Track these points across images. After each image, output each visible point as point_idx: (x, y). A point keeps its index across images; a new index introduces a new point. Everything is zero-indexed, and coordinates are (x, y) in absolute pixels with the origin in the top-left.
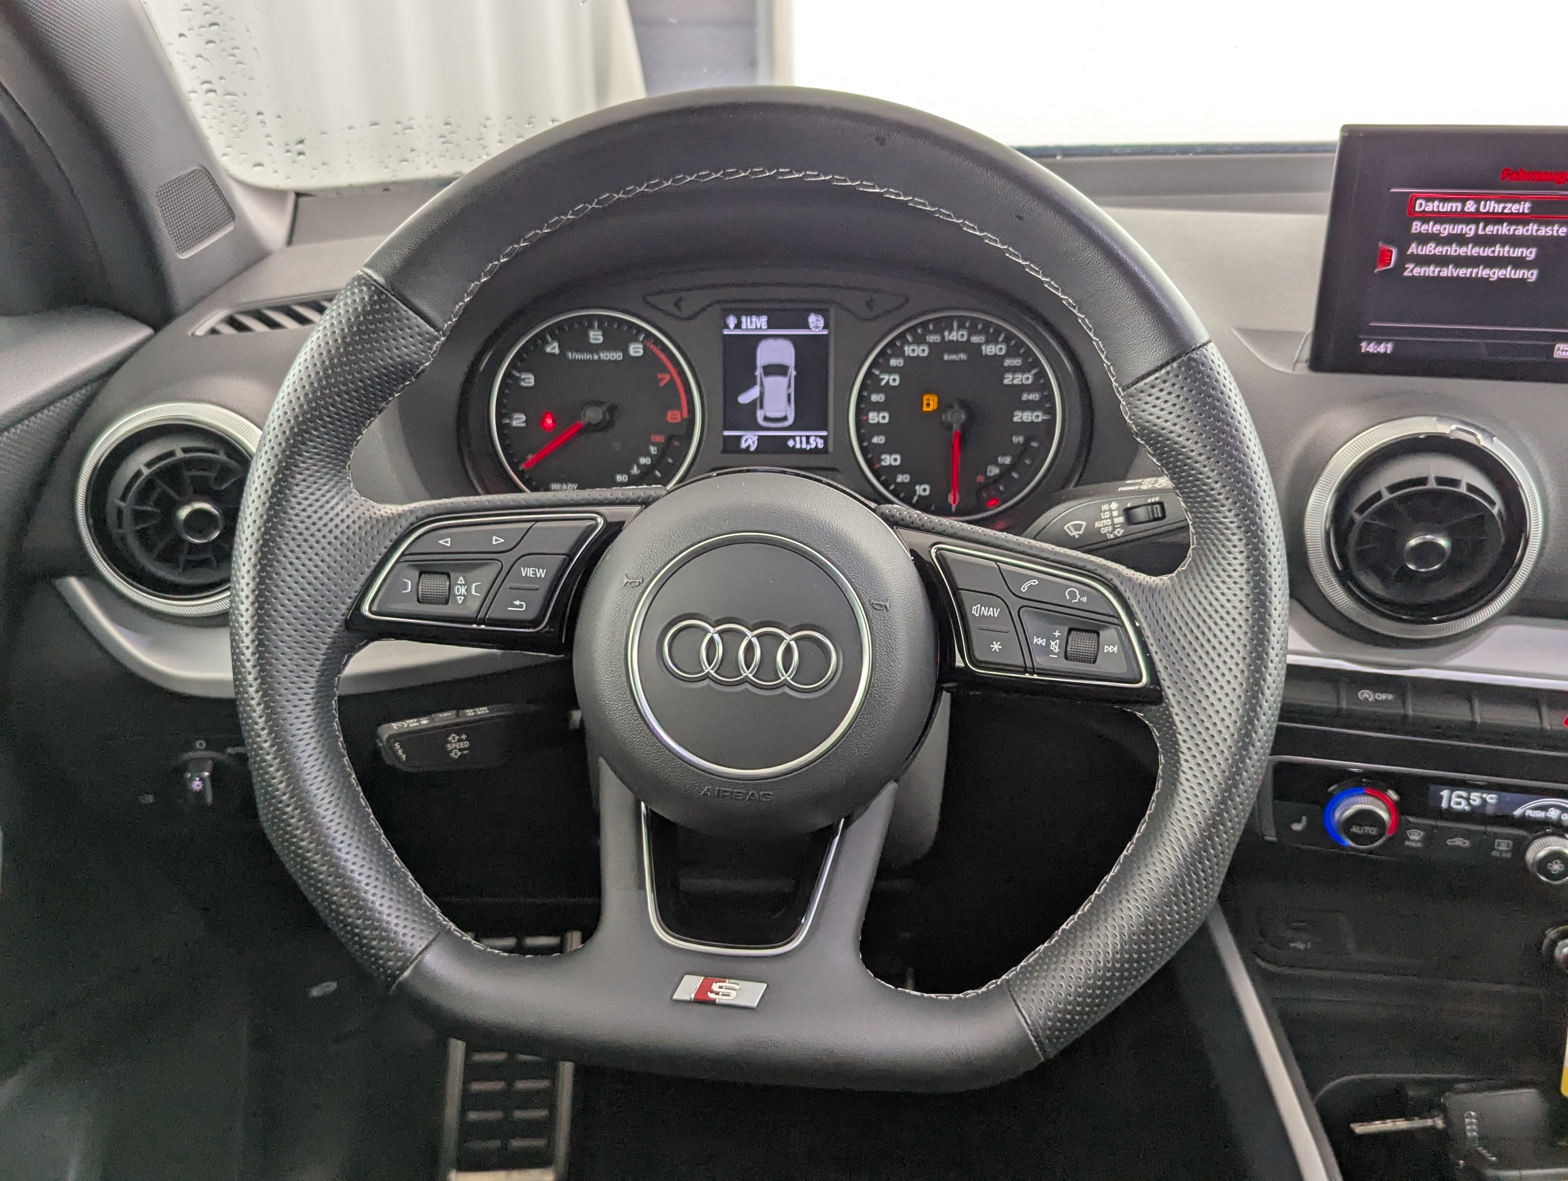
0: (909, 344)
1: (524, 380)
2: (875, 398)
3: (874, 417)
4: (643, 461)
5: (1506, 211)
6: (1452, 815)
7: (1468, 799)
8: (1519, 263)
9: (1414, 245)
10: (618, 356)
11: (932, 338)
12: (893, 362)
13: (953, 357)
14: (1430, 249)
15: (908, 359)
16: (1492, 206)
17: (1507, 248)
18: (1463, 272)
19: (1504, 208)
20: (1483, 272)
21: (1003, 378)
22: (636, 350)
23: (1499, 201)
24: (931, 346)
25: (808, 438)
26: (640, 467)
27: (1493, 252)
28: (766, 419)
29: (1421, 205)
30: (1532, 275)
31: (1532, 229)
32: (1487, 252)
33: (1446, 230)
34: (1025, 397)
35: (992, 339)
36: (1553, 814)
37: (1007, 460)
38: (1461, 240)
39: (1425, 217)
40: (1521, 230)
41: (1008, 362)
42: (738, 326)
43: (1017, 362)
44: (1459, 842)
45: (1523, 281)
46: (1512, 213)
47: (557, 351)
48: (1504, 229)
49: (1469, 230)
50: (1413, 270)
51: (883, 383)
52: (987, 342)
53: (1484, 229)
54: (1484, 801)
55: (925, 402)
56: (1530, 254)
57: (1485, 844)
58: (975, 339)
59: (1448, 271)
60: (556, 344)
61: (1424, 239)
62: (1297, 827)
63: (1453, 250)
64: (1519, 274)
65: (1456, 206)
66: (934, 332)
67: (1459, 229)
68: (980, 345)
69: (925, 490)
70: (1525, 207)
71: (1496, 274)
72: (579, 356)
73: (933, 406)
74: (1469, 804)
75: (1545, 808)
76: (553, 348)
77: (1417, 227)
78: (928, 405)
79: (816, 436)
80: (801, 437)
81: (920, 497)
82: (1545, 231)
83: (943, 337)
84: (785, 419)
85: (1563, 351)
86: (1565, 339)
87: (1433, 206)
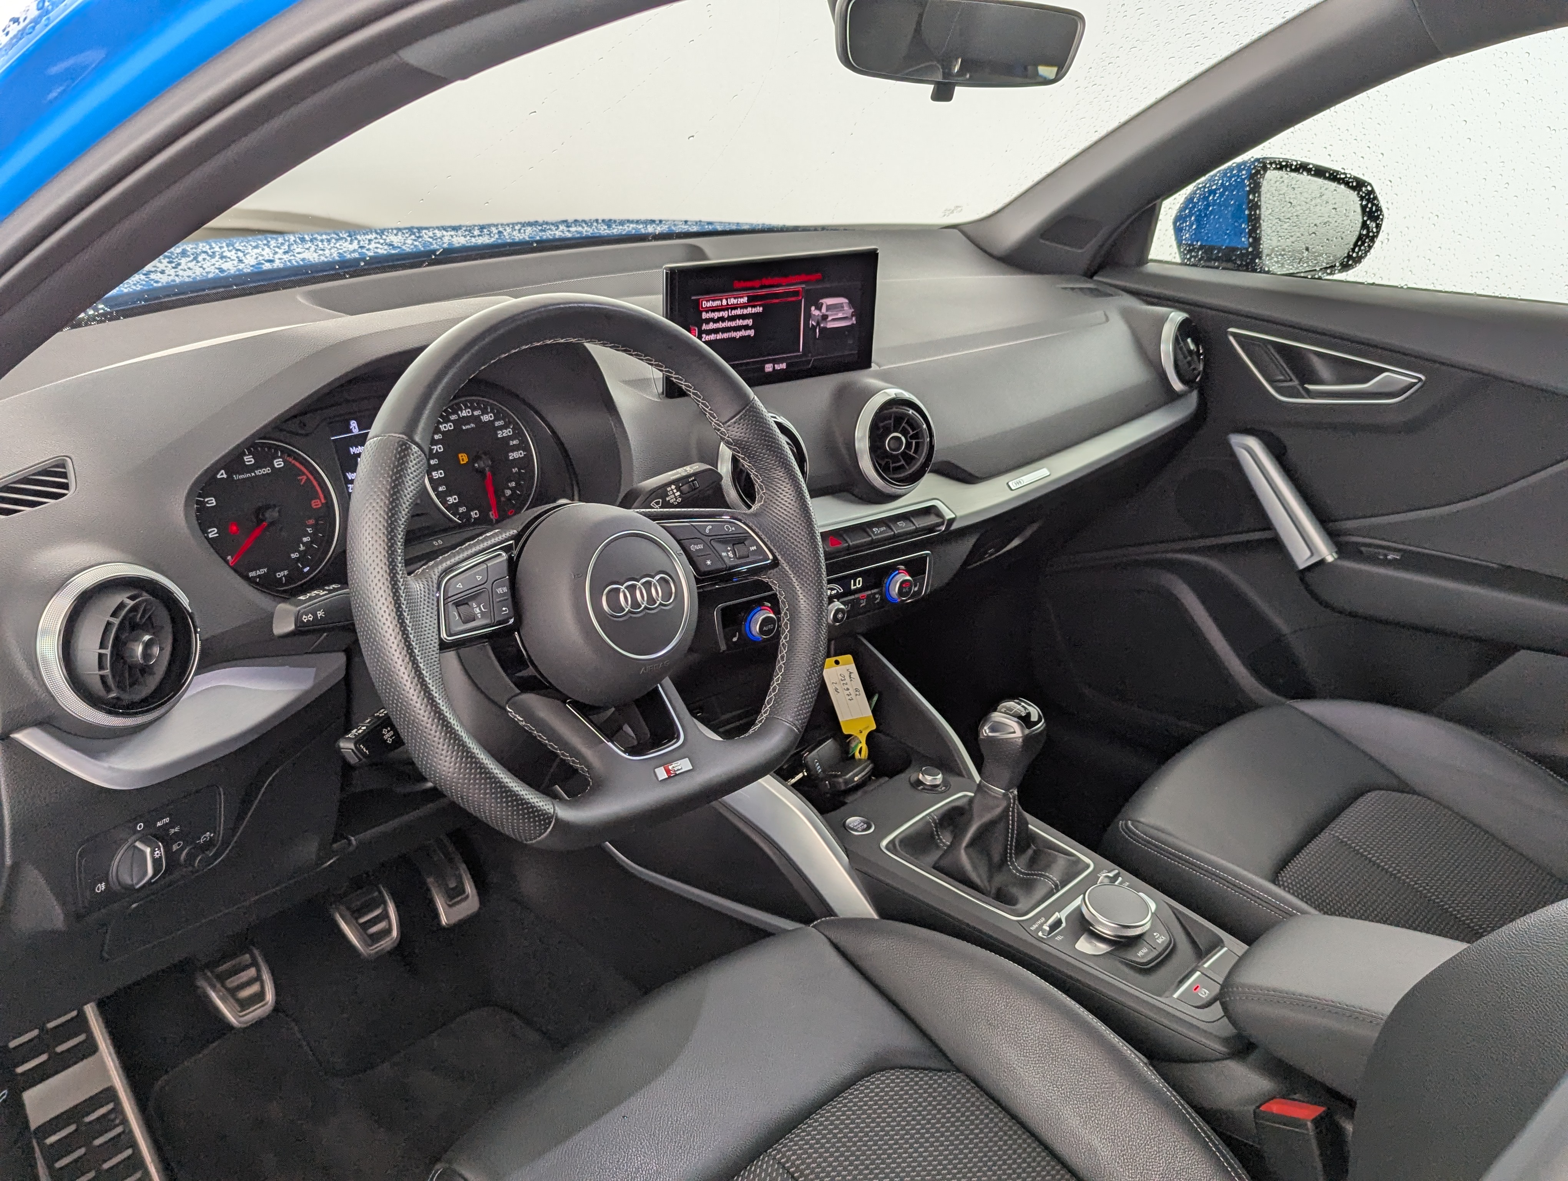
0: (443, 424)
1: (207, 502)
2: (432, 462)
3: (436, 475)
4: (305, 539)
5: (738, 303)
8: (746, 327)
9: (704, 325)
10: (267, 470)
11: (454, 417)
12: (437, 437)
13: (468, 427)
14: (712, 326)
15: (443, 433)
16: (732, 301)
17: (741, 321)
18: (726, 335)
19: (737, 301)
20: (733, 334)
21: (497, 434)
22: (278, 463)
23: (735, 298)
24: (454, 422)
26: (304, 544)
27: (736, 323)
29: (705, 304)
30: (752, 333)
31: (749, 310)
32: (734, 324)
33: (716, 315)
34: (511, 443)
35: (485, 412)
37: (513, 484)
38: (722, 319)
39: (707, 310)
40: (745, 311)
41: (497, 424)
43: (501, 423)
45: (749, 336)
46: (740, 303)
47: (225, 476)
48: (739, 312)
49: (725, 314)
50: (705, 338)
51: (435, 452)
52: (482, 414)
53: (731, 312)
55: (461, 458)
56: (750, 322)
58: (476, 413)
59: (719, 336)
60: (224, 471)
61: (708, 321)
62: (735, 639)
63: (721, 325)
64: (747, 333)
65: (717, 303)
66: (453, 413)
67: (721, 314)
68: (479, 416)
69: (476, 514)
70: (745, 300)
71: (738, 334)
72: (241, 477)
73: (466, 460)
76: (221, 475)
77: (705, 316)
78: (463, 460)
81: (475, 519)
82: (754, 310)
83: (459, 415)
85: (769, 368)
86: (769, 362)
87: (710, 304)
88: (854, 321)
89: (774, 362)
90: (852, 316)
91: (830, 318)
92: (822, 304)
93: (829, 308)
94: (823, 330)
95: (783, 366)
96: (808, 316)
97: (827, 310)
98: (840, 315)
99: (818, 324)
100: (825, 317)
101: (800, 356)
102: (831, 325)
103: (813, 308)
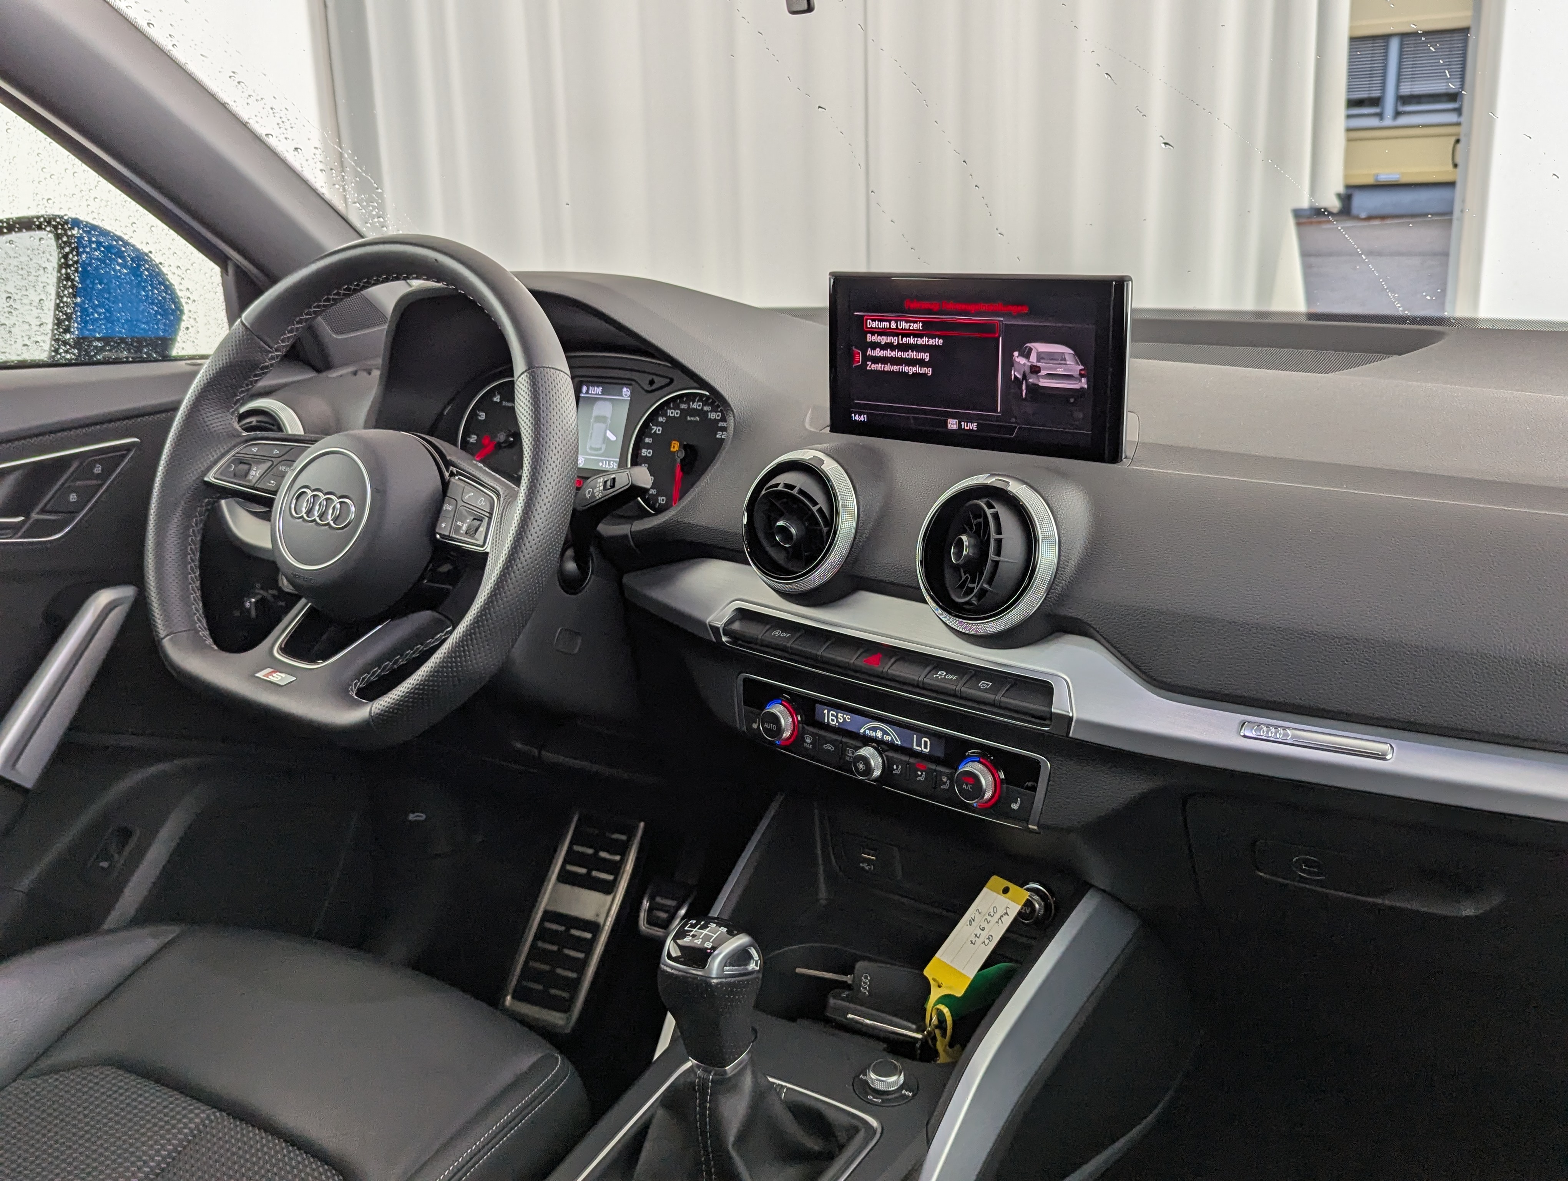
0: (671, 409)
1: (481, 416)
2: (647, 440)
3: (644, 452)
5: (911, 328)
6: (827, 727)
7: (837, 717)
8: (921, 363)
9: (869, 349)
11: (683, 406)
12: (660, 419)
13: (692, 419)
14: (878, 353)
15: (667, 417)
16: (903, 325)
17: (915, 353)
18: (895, 368)
19: (910, 326)
20: (906, 369)
21: (716, 434)
23: (907, 322)
24: (682, 410)
25: (609, 461)
27: (908, 355)
28: (591, 448)
29: (870, 324)
30: (929, 371)
31: (924, 341)
32: (905, 355)
33: (884, 340)
35: (714, 410)
36: (879, 734)
38: (892, 347)
39: (874, 332)
40: (920, 341)
41: (721, 424)
42: (587, 392)
43: (724, 424)
44: (829, 747)
45: (925, 375)
46: (914, 330)
47: (498, 400)
48: (911, 340)
49: (895, 340)
50: (871, 367)
51: (653, 432)
52: (711, 411)
53: (902, 340)
54: (844, 719)
55: (673, 445)
56: (926, 357)
57: (841, 750)
58: (706, 408)
59: (888, 368)
60: (499, 397)
61: (875, 346)
62: (755, 726)
63: (888, 353)
64: (923, 370)
65: (886, 325)
66: (685, 402)
67: (889, 339)
68: (708, 412)
69: (663, 500)
70: (918, 326)
71: (911, 370)
72: (509, 405)
73: (676, 448)
74: (838, 721)
75: (874, 729)
76: (497, 399)
77: (870, 338)
78: (674, 447)
79: (614, 461)
80: (606, 460)
81: (660, 504)
82: (931, 342)
83: (689, 405)
84: (600, 449)
85: (952, 424)
86: (953, 416)
87: (875, 324)
88: (1084, 383)
89: (961, 418)
90: (1082, 376)
91: (1043, 373)
92: (1030, 350)
93: (1040, 356)
94: (1034, 389)
95: (974, 426)
96: (1009, 363)
97: (1038, 361)
98: (1060, 371)
99: (1025, 377)
100: (1035, 370)
101: (998, 418)
102: (1044, 383)
103: (1016, 354)
